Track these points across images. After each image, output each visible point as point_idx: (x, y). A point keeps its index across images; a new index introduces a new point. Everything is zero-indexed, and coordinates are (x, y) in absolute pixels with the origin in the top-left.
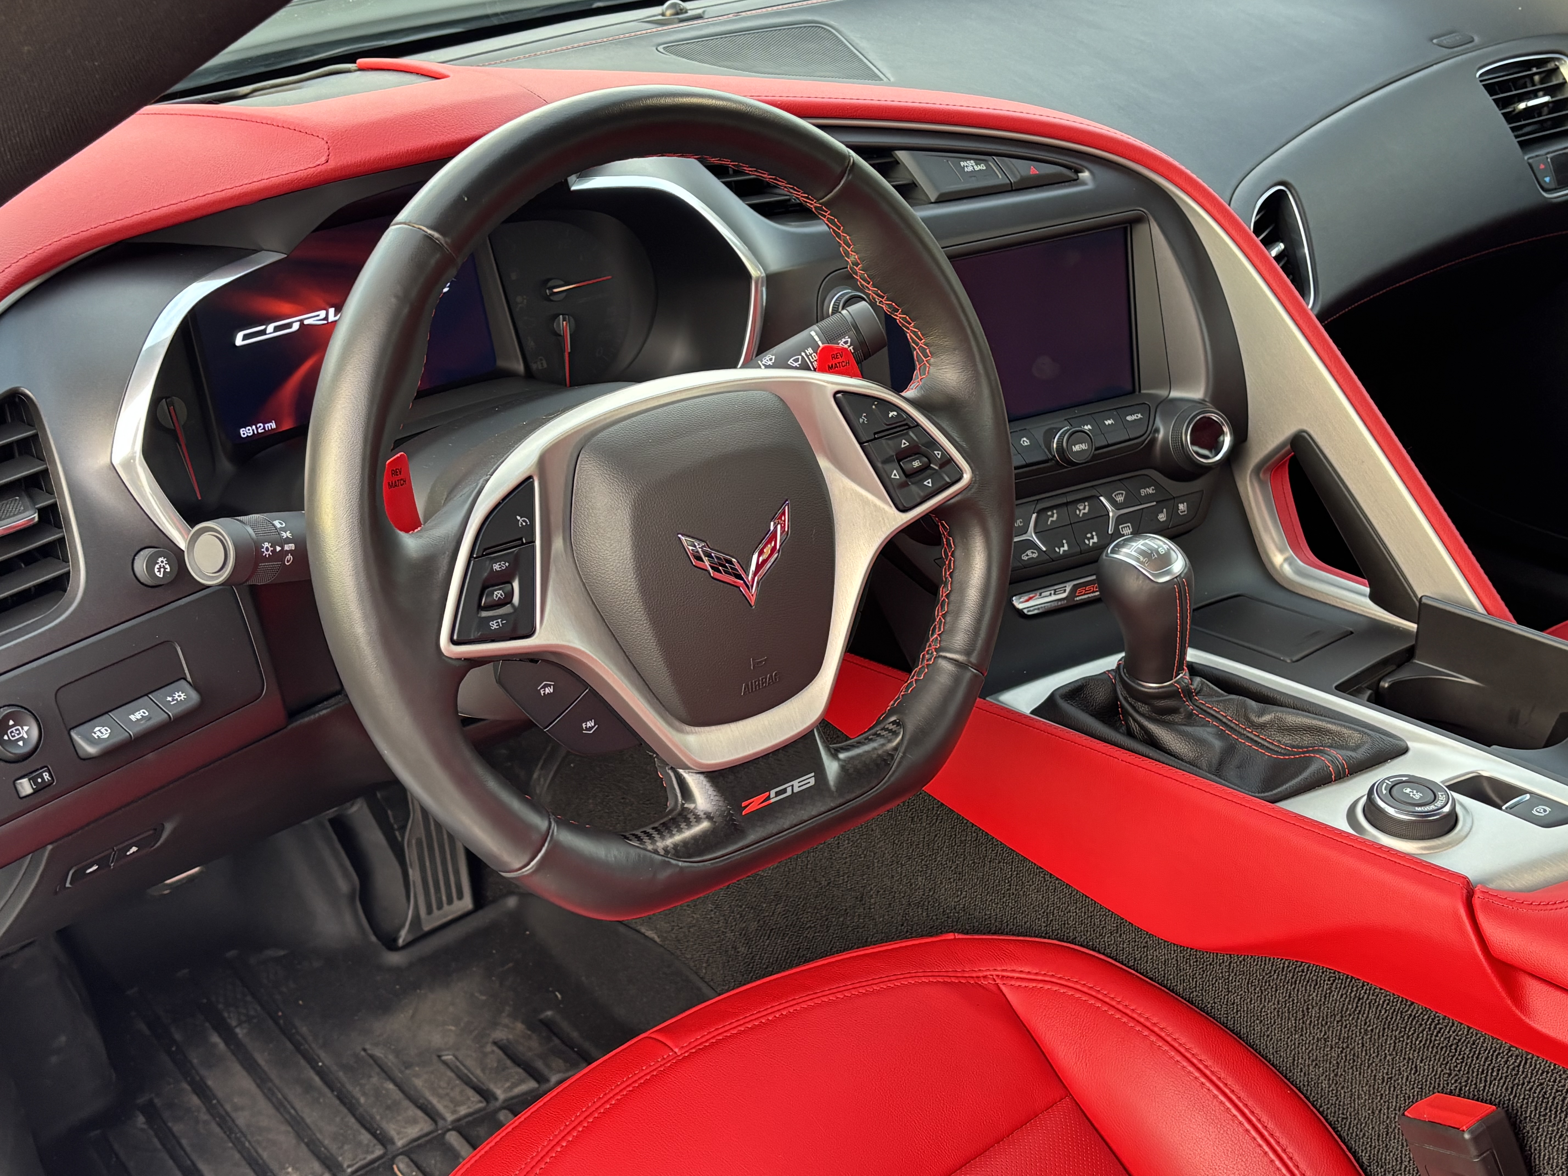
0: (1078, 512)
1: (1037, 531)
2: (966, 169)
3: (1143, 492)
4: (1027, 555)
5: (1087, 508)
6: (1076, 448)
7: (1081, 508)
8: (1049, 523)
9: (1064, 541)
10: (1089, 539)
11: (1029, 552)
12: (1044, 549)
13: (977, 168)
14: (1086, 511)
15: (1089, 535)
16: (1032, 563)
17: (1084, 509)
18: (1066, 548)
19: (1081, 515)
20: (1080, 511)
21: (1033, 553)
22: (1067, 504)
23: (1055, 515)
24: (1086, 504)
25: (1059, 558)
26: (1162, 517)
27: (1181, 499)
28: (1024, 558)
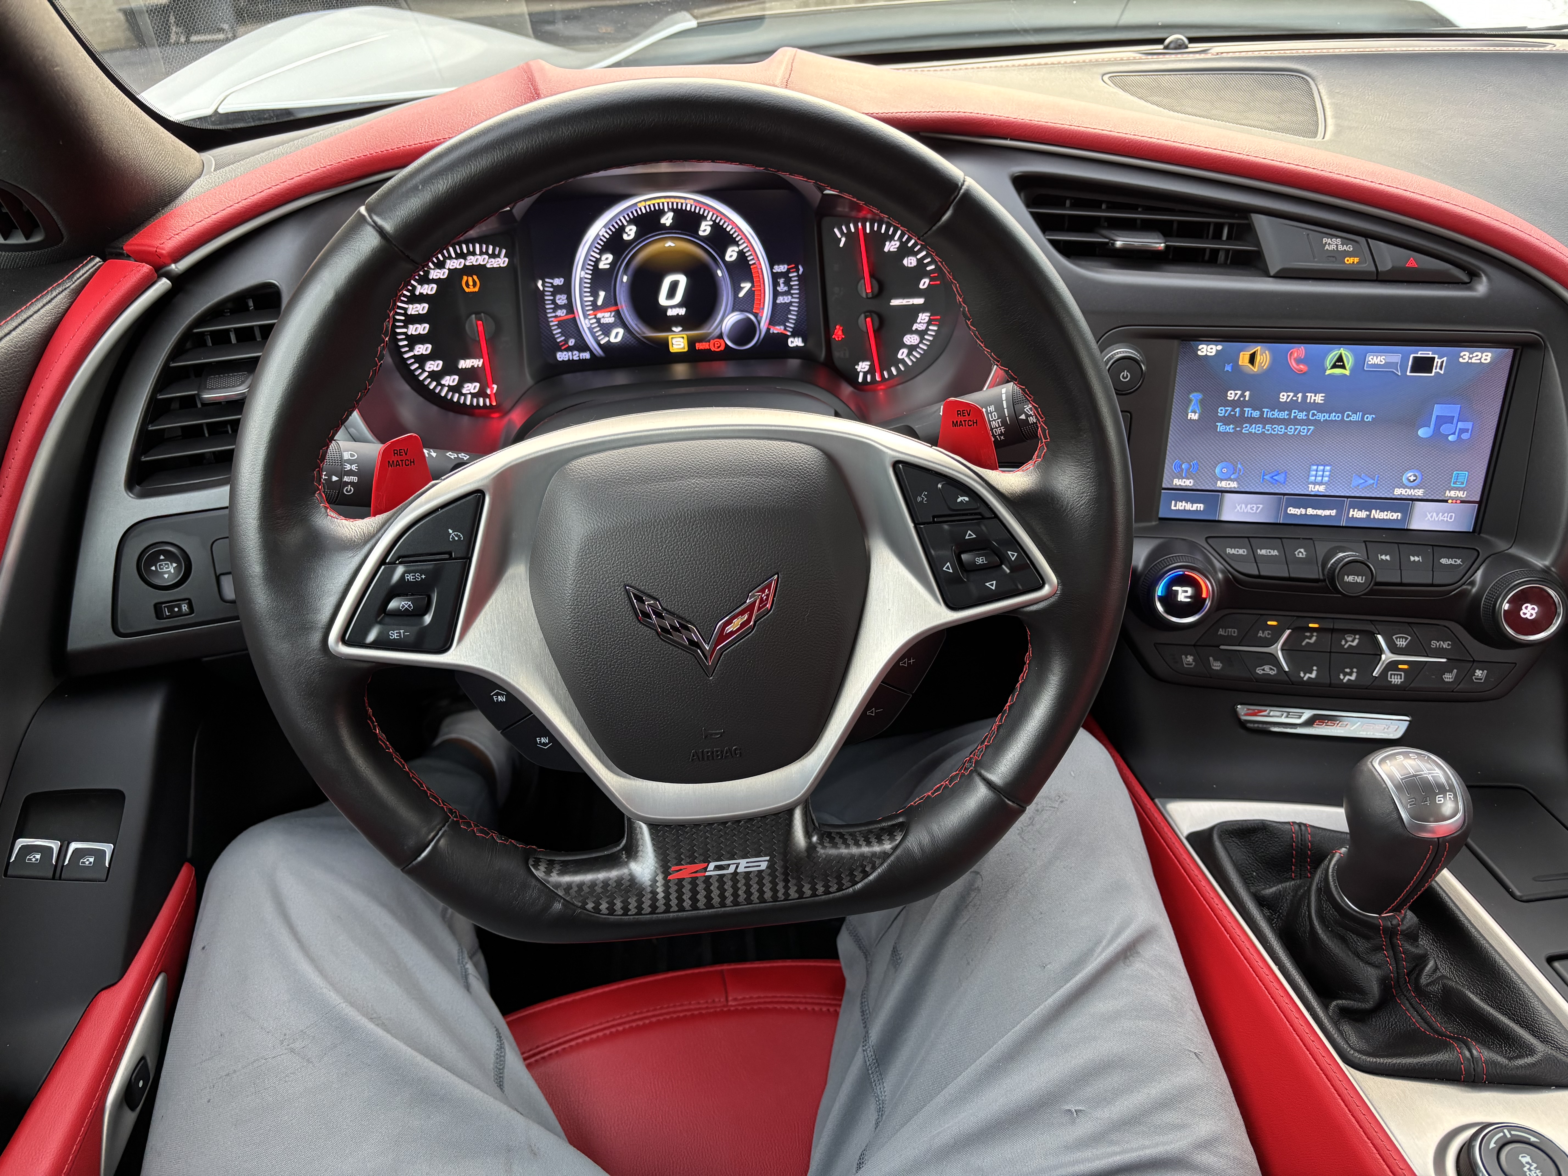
0: (1343, 642)
1: (1285, 648)
2: (1327, 247)
3: (1434, 644)
4: (1263, 670)
5: (1356, 641)
7: (1349, 639)
8: (1304, 644)
9: (1315, 668)
10: (1345, 674)
11: (1267, 668)
12: (1287, 669)
13: (1341, 248)
14: (1354, 644)
15: (1348, 670)
16: (1267, 679)
17: (1353, 641)
18: (1313, 675)
19: (1346, 647)
20: (1346, 642)
21: (1271, 669)
22: (1333, 631)
23: (1314, 639)
24: (1357, 637)
25: (1302, 683)
26: (1448, 677)
27: (1482, 665)
28: (1259, 671)
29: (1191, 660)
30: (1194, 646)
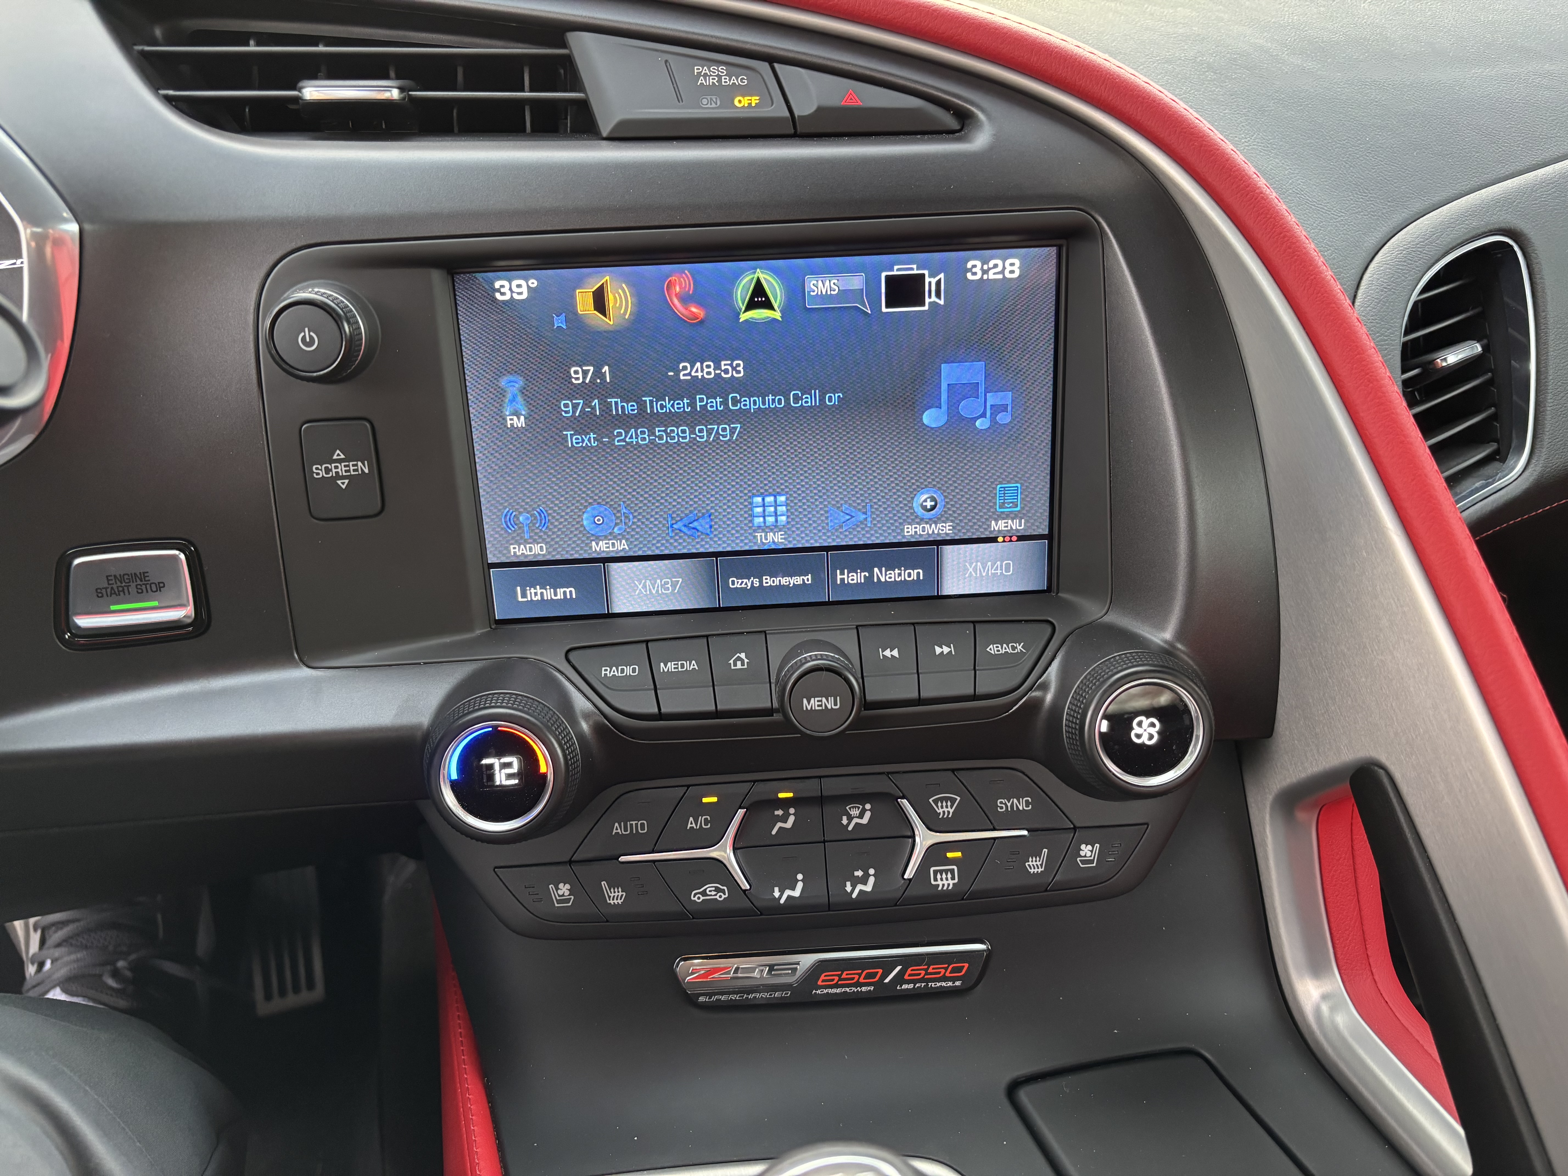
0: (845, 821)
1: (741, 844)
2: (701, 80)
3: (1003, 805)
4: (704, 893)
5: (868, 815)
6: (813, 704)
7: (855, 812)
8: (774, 832)
9: (800, 877)
10: (855, 882)
11: (710, 888)
12: (745, 886)
13: (725, 81)
14: (865, 820)
15: (859, 873)
16: (711, 911)
17: (861, 816)
18: (797, 893)
19: (850, 828)
20: (850, 819)
21: (718, 890)
22: (821, 800)
23: (792, 819)
24: (868, 806)
25: (777, 909)
26: (1035, 865)
27: (1090, 832)
28: (696, 897)
29: (567, 893)
30: (570, 862)
